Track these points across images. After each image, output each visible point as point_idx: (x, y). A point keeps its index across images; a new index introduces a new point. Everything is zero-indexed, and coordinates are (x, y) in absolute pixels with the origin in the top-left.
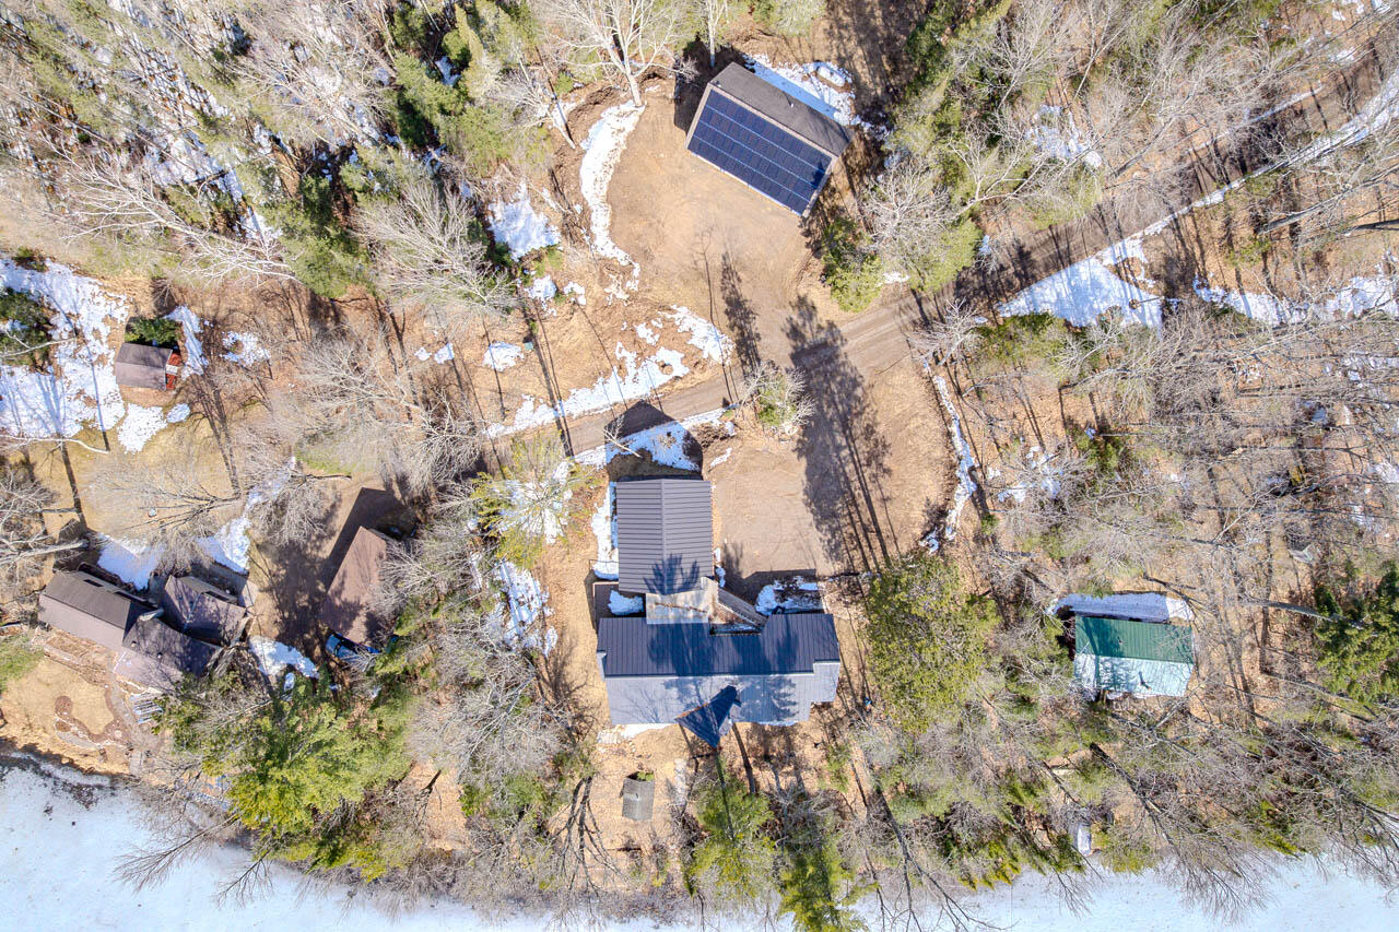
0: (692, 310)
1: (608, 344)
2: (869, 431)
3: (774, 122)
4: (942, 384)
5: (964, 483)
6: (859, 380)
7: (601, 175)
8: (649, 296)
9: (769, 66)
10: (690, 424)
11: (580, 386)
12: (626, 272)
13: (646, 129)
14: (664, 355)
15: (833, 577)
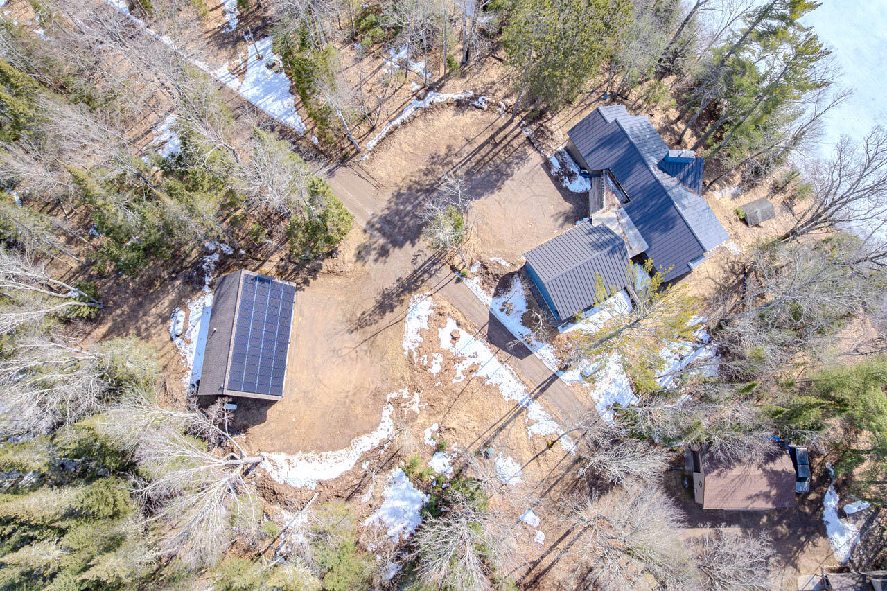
0: (402, 339)
1: (458, 390)
2: (427, 172)
3: (234, 329)
4: (371, 143)
5: (431, 99)
6: (396, 194)
7: (330, 460)
8: (407, 377)
9: (190, 373)
10: (486, 298)
11: (501, 396)
12: (397, 403)
13: (278, 443)
14: (446, 343)
15: (539, 152)
